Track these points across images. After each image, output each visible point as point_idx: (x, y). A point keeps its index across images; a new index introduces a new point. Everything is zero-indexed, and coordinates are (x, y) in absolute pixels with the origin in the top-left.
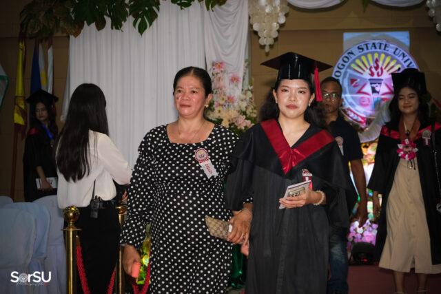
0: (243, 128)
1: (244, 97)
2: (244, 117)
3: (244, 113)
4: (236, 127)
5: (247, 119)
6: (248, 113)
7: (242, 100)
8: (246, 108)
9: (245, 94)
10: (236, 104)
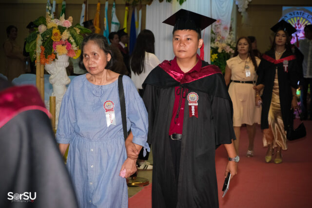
0: (228, 52)
1: (229, 37)
2: (229, 47)
3: (229, 45)
4: (225, 52)
5: (231, 48)
6: (231, 45)
7: (229, 39)
8: (231, 42)
9: (231, 36)
10: (225, 40)
